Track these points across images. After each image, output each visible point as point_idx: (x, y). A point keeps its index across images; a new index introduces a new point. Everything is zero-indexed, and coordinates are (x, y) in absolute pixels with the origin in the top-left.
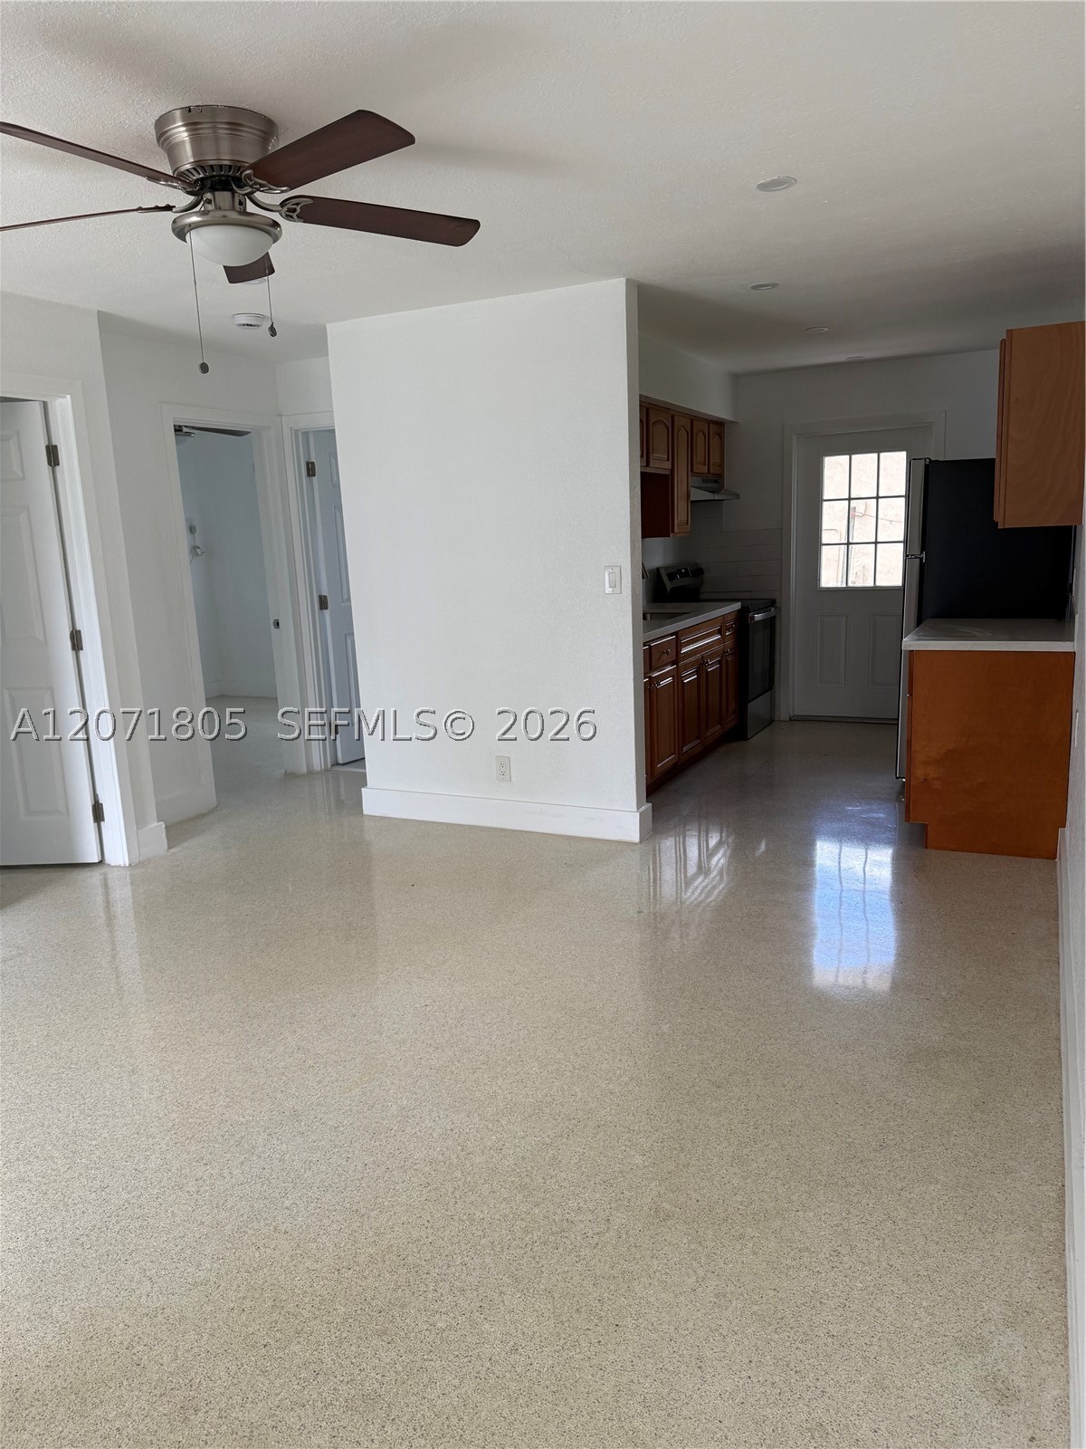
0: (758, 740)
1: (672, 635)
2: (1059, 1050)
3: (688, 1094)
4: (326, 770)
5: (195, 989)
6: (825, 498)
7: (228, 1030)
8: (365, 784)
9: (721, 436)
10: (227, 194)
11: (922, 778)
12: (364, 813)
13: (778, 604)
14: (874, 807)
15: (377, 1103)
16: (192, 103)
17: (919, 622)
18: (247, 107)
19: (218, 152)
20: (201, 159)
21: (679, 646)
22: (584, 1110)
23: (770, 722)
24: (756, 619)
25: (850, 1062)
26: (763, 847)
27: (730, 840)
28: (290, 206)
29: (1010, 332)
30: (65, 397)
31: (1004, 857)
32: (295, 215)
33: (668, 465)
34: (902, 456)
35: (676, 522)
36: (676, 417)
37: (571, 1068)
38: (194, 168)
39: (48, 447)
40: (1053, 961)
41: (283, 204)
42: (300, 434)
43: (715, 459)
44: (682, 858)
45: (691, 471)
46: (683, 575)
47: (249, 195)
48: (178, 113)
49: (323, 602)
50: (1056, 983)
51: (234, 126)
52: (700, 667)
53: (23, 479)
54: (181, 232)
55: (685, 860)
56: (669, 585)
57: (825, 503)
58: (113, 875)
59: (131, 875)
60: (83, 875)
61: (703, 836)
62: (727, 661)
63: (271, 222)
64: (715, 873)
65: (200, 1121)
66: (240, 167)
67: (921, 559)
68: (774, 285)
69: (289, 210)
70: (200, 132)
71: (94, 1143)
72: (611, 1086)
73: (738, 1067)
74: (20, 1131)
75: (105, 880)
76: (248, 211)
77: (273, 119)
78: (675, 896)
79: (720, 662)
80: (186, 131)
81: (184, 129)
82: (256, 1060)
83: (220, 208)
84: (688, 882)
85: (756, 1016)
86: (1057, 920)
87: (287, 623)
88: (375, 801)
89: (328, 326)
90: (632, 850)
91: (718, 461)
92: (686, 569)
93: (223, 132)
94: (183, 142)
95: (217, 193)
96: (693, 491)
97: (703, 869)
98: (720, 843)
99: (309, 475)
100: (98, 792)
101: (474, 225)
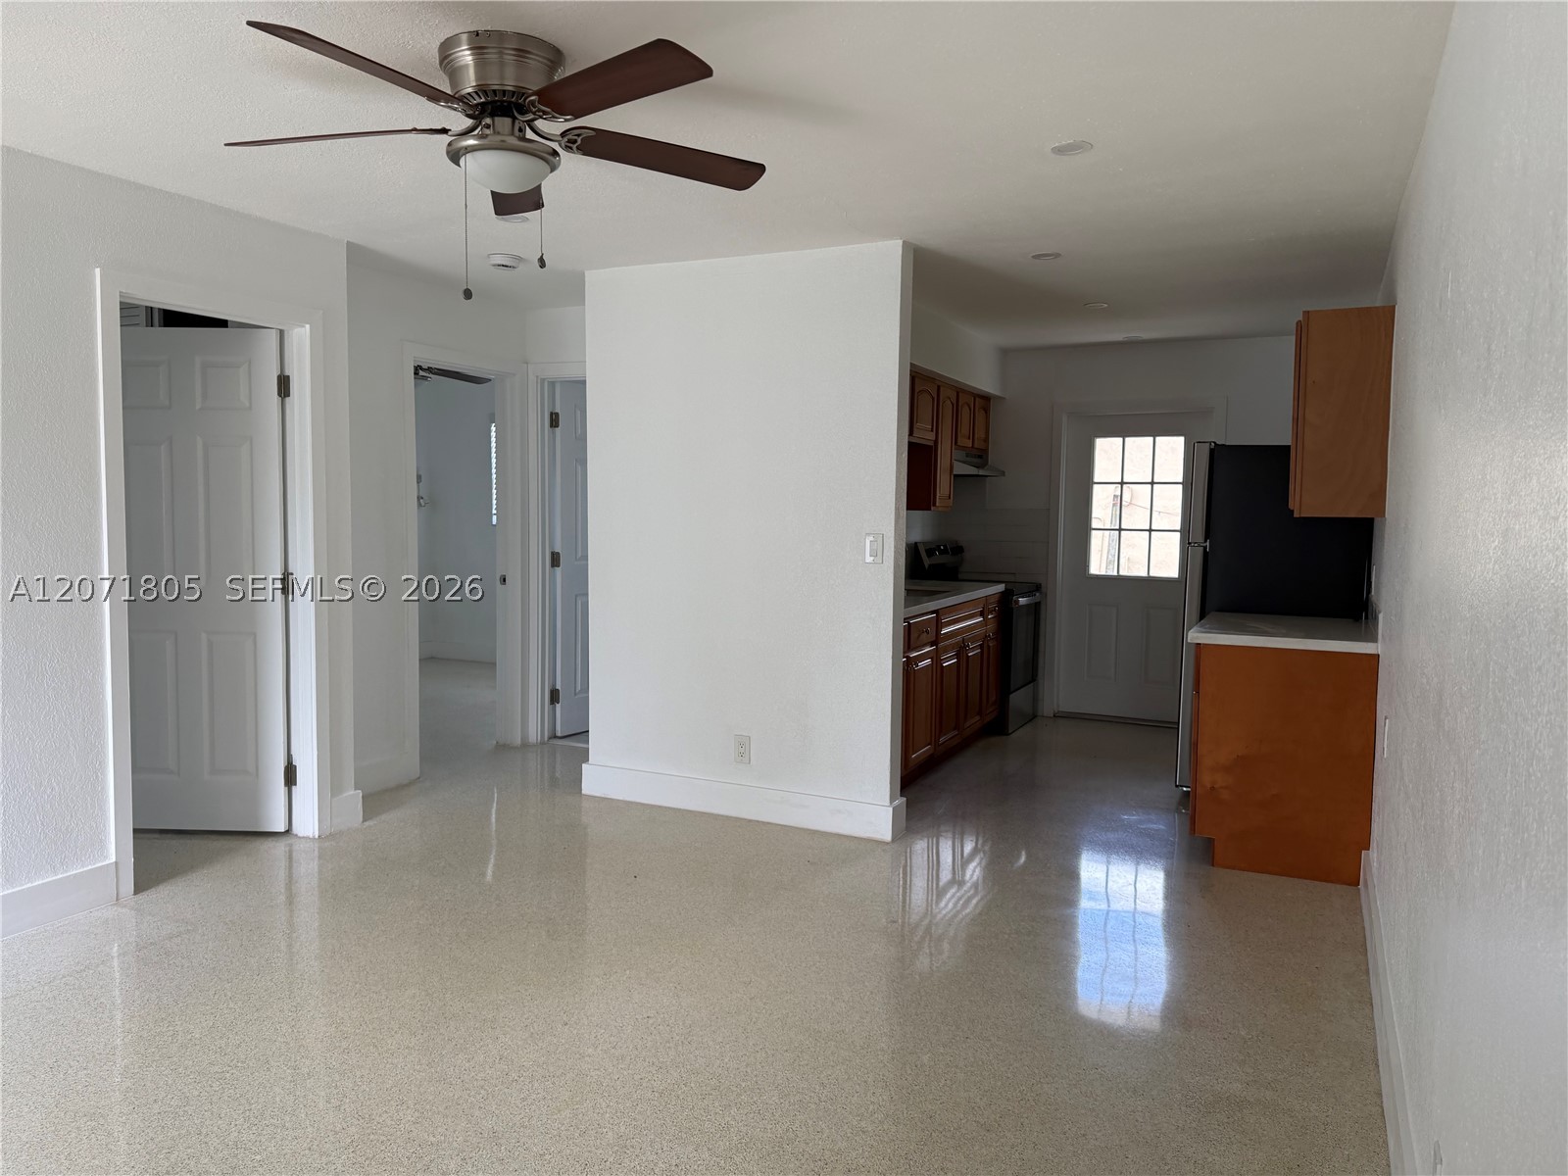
0: (1020, 735)
1: (932, 612)
2: (1382, 1107)
3: (953, 1137)
4: (543, 743)
5: (386, 982)
6: (1096, 480)
7: (421, 1031)
8: (586, 760)
9: (986, 410)
10: (508, 120)
11: (1209, 786)
12: (583, 792)
13: (1043, 590)
14: (1153, 817)
15: (590, 1128)
16: (481, 28)
17: (1202, 615)
18: (537, 35)
19: (502, 77)
20: (483, 83)
21: (939, 625)
22: (831, 1150)
23: (1033, 717)
24: (1021, 603)
25: (1140, 1108)
26: (1023, 859)
27: (987, 848)
28: (570, 137)
29: (1307, 313)
30: (304, 327)
31: (1300, 881)
32: (574, 146)
33: (932, 436)
34: (1178, 442)
35: (938, 494)
36: (942, 389)
37: (816, 1099)
38: (476, 92)
39: (279, 377)
40: (1364, 999)
41: (563, 134)
42: (546, 384)
43: (980, 434)
44: (935, 865)
45: (956, 443)
46: (942, 552)
47: (530, 123)
48: (464, 37)
49: (555, 560)
50: (1372, 1030)
51: (521, 53)
52: (961, 651)
53: (250, 408)
54: (455, 156)
55: (938, 870)
56: (927, 562)
57: (1095, 486)
58: (298, 846)
59: (320, 848)
60: (267, 845)
61: (959, 836)
62: (988, 646)
63: (551, 150)
64: (969, 885)
65: (383, 1138)
66: (523, 94)
67: (1205, 548)
68: (1057, 255)
69: (569, 141)
70: (486, 56)
71: (258, 1157)
72: (863, 1124)
73: (1010, 1108)
74: (173, 1139)
75: (290, 853)
76: (528, 137)
77: (561, 49)
78: (924, 905)
79: (981, 646)
80: (472, 54)
81: (468, 52)
82: (452, 1069)
83: (499, 133)
84: (941, 893)
85: (1030, 1049)
86: (1366, 954)
87: (514, 579)
88: (595, 780)
89: (587, 273)
90: (883, 850)
91: (983, 436)
92: (945, 546)
93: (510, 58)
94: (467, 66)
95: (496, 119)
96: (956, 464)
97: (957, 881)
98: (975, 851)
99: (551, 426)
100: (293, 752)
101: (758, 169)
